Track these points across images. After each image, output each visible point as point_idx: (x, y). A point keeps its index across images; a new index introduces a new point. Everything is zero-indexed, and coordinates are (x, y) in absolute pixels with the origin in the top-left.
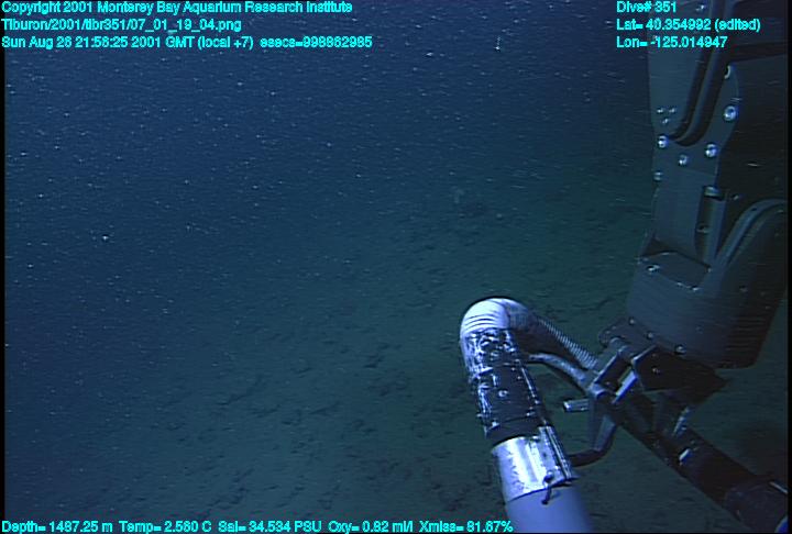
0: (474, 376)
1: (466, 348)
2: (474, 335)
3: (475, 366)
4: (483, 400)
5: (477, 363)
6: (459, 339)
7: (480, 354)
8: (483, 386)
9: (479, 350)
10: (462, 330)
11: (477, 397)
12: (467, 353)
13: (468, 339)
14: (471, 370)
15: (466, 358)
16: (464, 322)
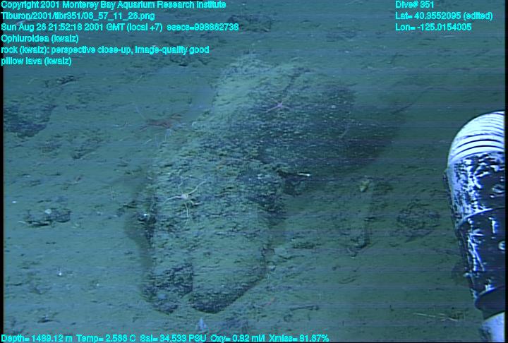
0: (464, 218)
1: (454, 179)
2: (469, 162)
3: (465, 205)
4: (474, 253)
5: (469, 200)
6: (446, 167)
7: (475, 188)
8: (475, 233)
9: (473, 183)
10: (451, 154)
11: (465, 249)
12: (456, 186)
13: (459, 166)
14: (460, 209)
15: (454, 193)
16: (456, 144)
